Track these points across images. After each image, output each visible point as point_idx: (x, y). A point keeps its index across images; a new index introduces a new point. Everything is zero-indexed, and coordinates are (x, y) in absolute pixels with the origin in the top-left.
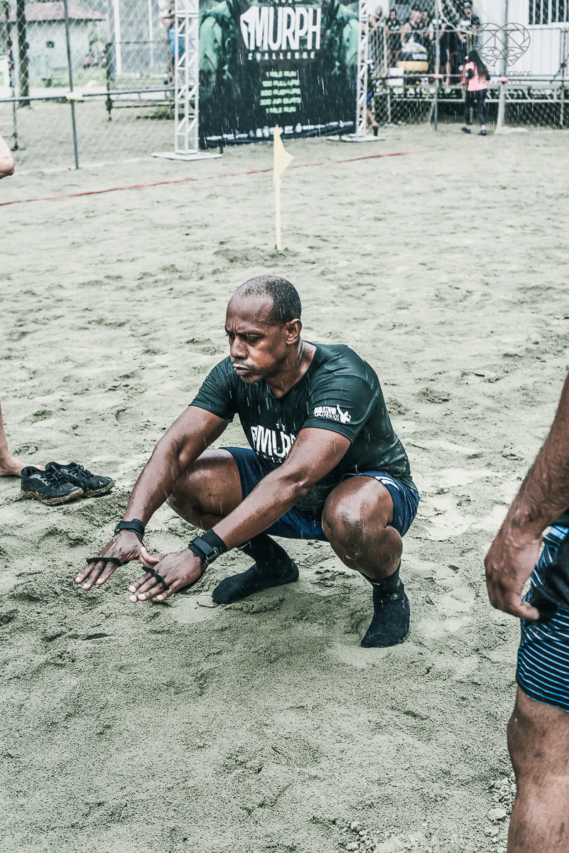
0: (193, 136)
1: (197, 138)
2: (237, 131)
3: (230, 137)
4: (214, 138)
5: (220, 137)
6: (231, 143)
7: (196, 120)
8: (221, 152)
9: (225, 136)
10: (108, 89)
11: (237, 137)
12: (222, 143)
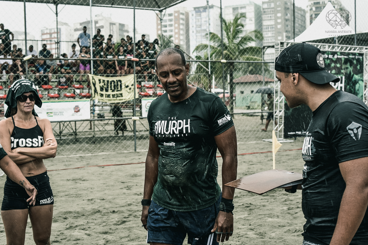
0: (281, 132)
1: (283, 133)
2: (303, 131)
3: (300, 133)
4: (292, 133)
5: (294, 133)
6: (300, 136)
7: (283, 125)
8: (295, 139)
9: (297, 132)
10: (262, 111)
11: (303, 133)
12: (295, 136)
